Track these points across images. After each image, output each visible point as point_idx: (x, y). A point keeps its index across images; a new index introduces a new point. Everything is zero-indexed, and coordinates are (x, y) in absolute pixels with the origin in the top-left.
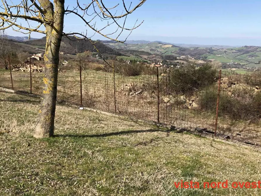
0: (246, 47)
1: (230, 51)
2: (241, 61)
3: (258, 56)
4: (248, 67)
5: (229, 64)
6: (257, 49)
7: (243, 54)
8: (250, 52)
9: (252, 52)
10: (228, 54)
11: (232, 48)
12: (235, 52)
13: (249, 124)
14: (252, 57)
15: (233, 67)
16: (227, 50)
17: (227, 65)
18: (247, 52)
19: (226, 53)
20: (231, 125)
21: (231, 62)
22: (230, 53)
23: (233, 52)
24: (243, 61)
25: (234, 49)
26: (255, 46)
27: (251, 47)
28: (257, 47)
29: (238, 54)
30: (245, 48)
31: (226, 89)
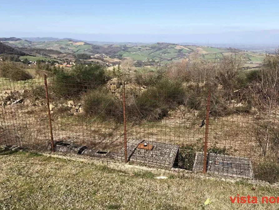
0: (158, 43)
1: (143, 48)
2: (155, 58)
3: (170, 52)
4: (162, 63)
5: (145, 62)
6: (169, 45)
7: (157, 51)
8: (162, 49)
9: (164, 48)
10: (142, 52)
11: (145, 45)
12: (149, 50)
14: (165, 53)
15: (148, 65)
16: (140, 47)
17: (142, 62)
18: (160, 49)
19: (140, 50)
21: (145, 60)
22: (144, 50)
23: (146, 49)
24: (157, 58)
25: (148, 46)
26: (166, 43)
27: (162, 43)
28: (168, 43)
29: (152, 51)
30: (157, 45)
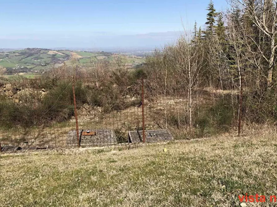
0: (28, 49)
2: (27, 64)
3: (43, 57)
4: (36, 70)
5: (15, 69)
6: (40, 51)
7: (28, 57)
8: (34, 54)
9: (36, 54)
10: (10, 58)
11: (14, 51)
12: (20, 55)
13: (43, 128)
14: (37, 59)
15: (20, 72)
16: (8, 54)
17: (12, 69)
18: (31, 55)
19: (8, 57)
20: (25, 134)
21: (16, 66)
22: (13, 56)
23: (16, 56)
24: (30, 65)
25: (17, 52)
26: (38, 48)
27: (33, 49)
28: (40, 49)
29: (22, 57)
30: (28, 51)
31: (12, 97)
